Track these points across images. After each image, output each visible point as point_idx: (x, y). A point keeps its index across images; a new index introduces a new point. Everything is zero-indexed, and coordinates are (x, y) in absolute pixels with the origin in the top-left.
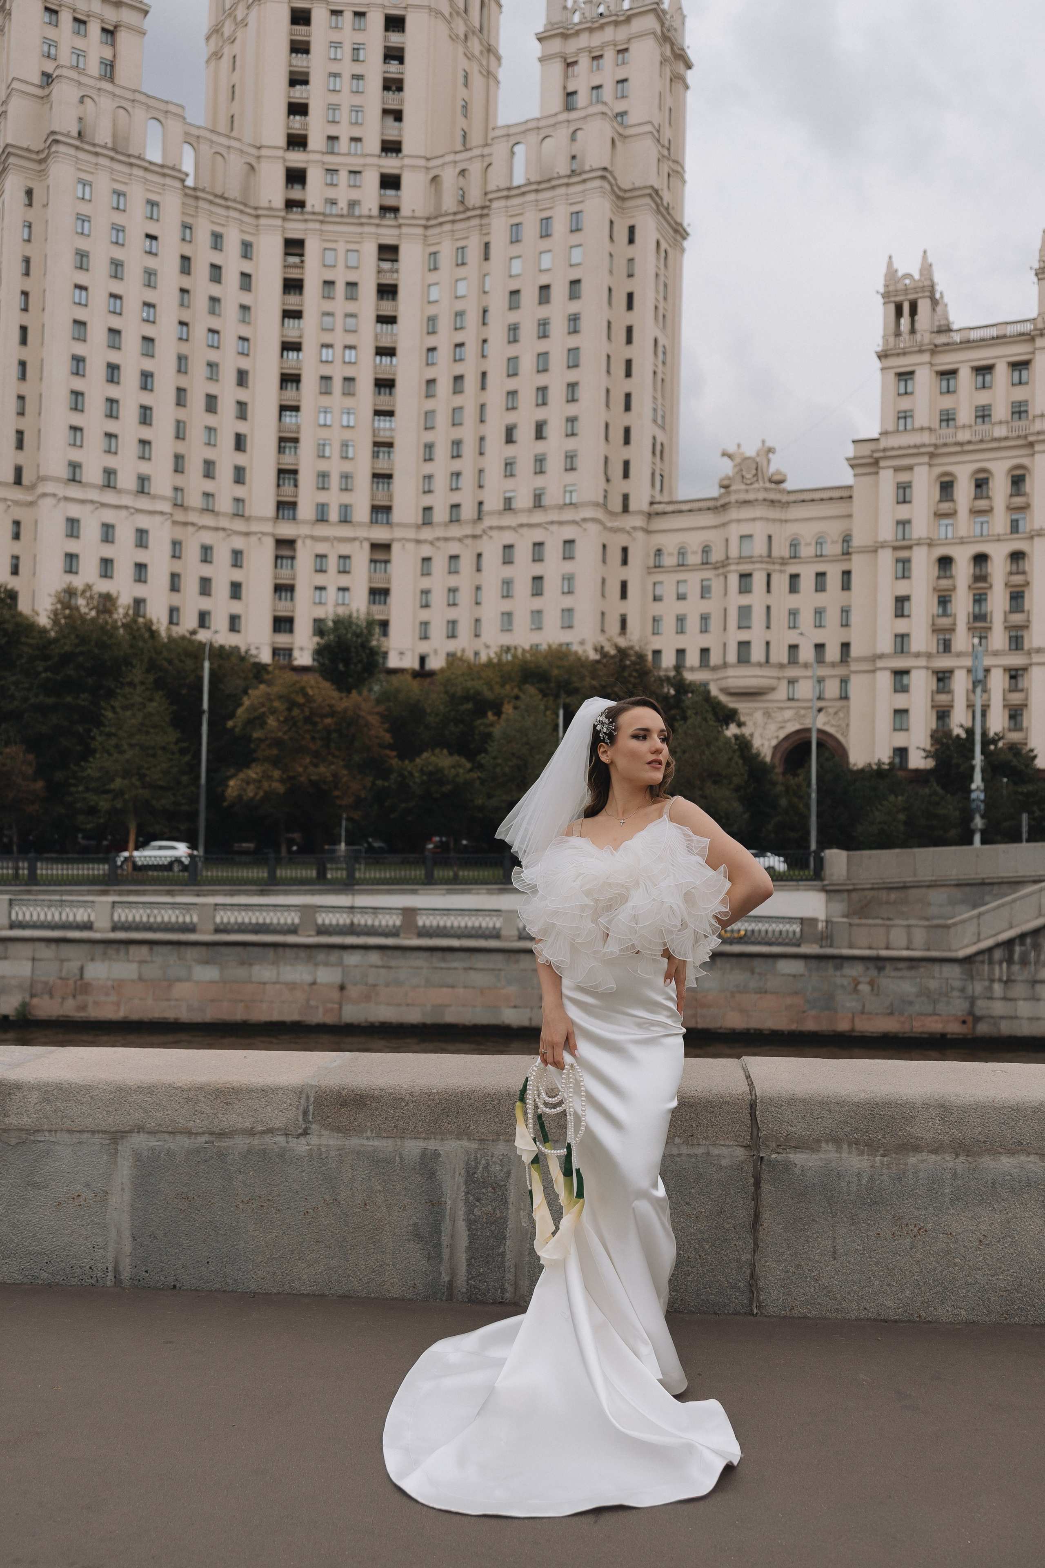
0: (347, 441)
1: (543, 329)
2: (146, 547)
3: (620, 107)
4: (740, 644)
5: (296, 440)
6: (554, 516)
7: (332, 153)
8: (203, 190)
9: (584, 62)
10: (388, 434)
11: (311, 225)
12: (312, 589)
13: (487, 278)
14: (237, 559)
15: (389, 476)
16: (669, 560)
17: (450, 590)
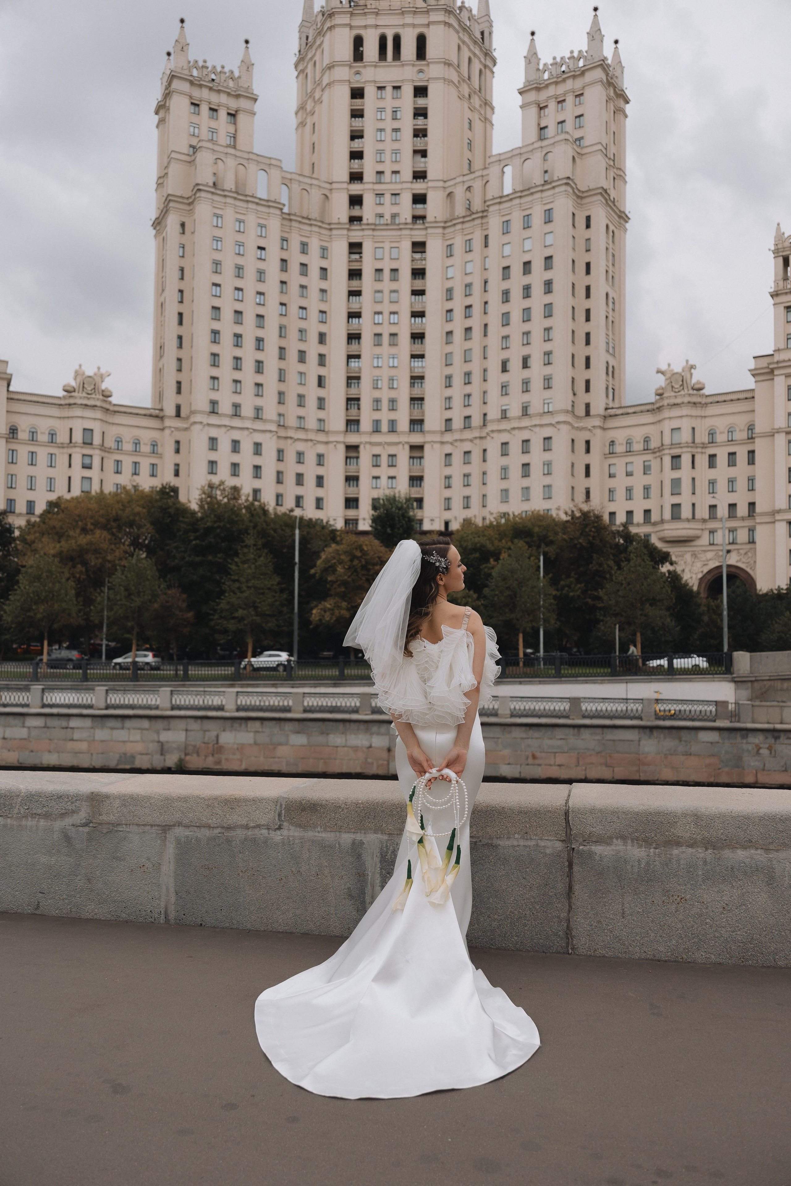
0: (393, 377)
1: (527, 291)
2: (261, 455)
3: (578, 134)
4: (673, 506)
5: (358, 378)
6: (536, 421)
7: (380, 183)
8: (295, 215)
9: (552, 105)
10: (420, 370)
11: (367, 233)
12: (371, 478)
13: (487, 259)
14: (320, 459)
15: (422, 399)
16: (620, 448)
17: (464, 475)
